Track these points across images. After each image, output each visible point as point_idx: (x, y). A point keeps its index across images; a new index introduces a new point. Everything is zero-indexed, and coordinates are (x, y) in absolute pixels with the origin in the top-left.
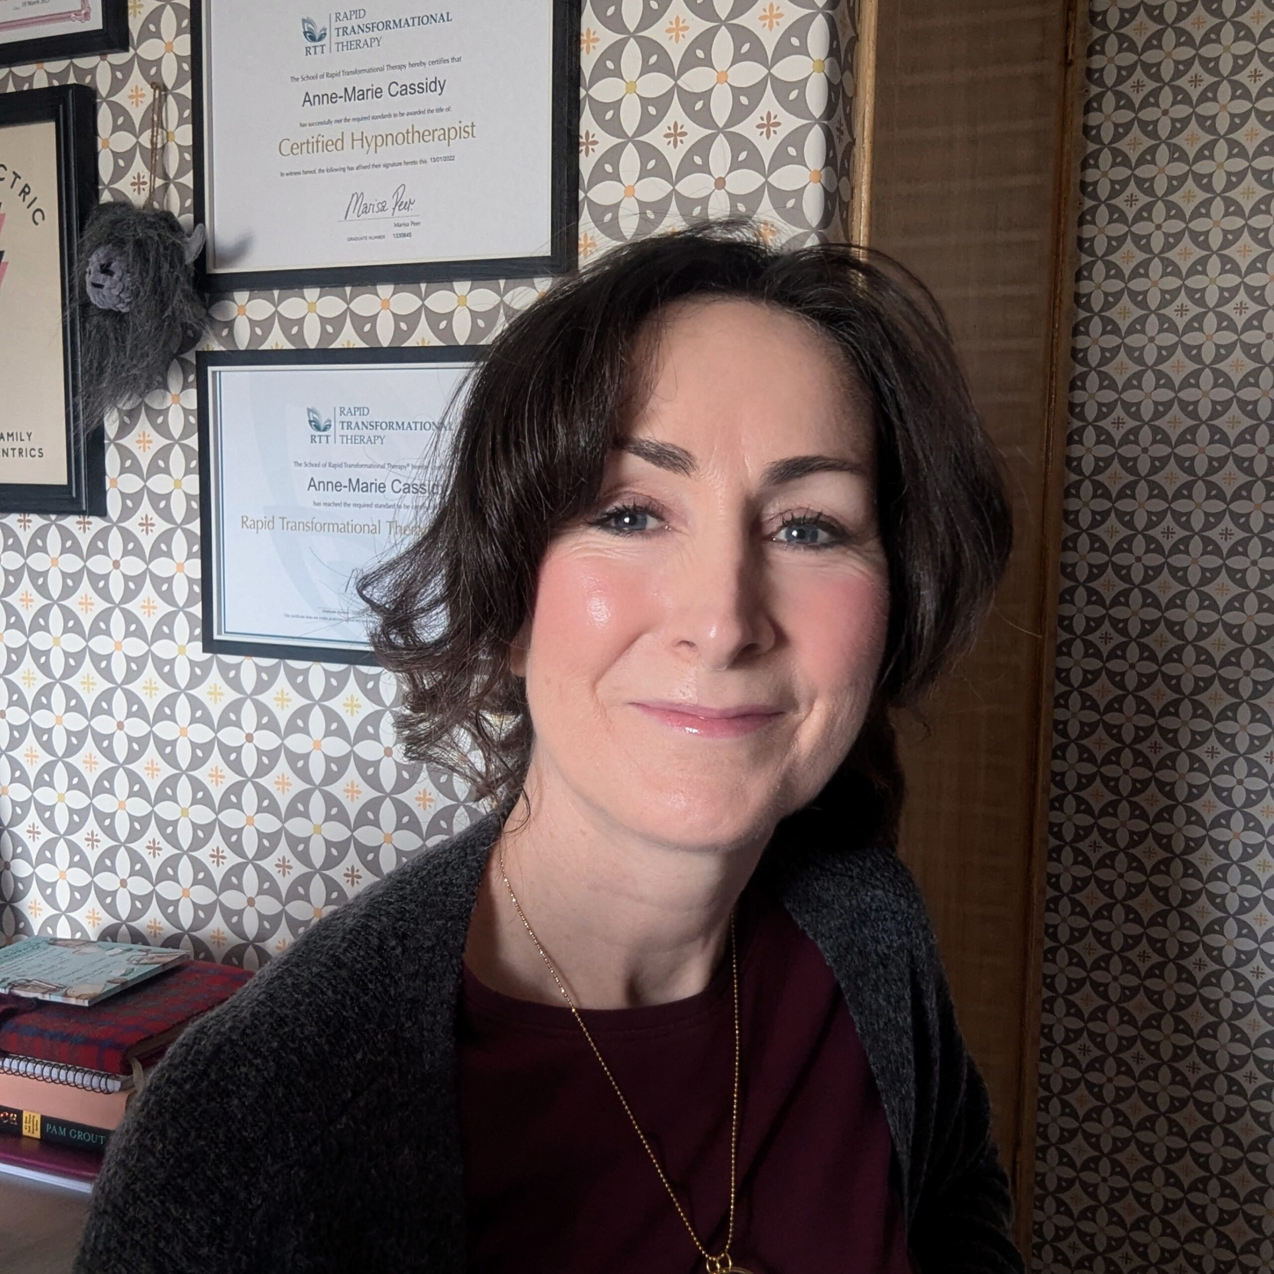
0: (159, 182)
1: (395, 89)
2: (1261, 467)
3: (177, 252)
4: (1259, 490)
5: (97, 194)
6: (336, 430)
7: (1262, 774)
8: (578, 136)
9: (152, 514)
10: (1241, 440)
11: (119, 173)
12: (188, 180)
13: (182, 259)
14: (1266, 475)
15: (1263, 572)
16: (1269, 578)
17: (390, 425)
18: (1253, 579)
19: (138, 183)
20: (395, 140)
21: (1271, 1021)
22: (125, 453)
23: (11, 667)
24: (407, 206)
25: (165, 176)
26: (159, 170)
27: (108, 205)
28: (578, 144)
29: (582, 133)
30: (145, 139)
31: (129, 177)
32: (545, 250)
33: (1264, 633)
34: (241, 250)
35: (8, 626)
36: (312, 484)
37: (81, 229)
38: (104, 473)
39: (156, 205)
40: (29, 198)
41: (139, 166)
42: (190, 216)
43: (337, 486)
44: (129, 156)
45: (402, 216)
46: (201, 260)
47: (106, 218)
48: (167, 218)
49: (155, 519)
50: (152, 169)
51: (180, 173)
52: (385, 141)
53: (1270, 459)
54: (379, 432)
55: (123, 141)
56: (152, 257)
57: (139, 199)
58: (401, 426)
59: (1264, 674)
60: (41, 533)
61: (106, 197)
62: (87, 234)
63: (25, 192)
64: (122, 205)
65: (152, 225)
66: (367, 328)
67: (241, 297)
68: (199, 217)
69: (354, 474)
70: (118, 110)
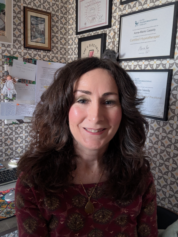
0: (114, 46)
1: (148, 31)
8: (176, 36)
12: (117, 46)
17: (142, 81)
19: (111, 46)
24: (148, 48)
30: (112, 40)
32: (169, 55)
34: (124, 55)
63: (97, 48)
66: (140, 66)
67: (123, 62)
70: (109, 36)
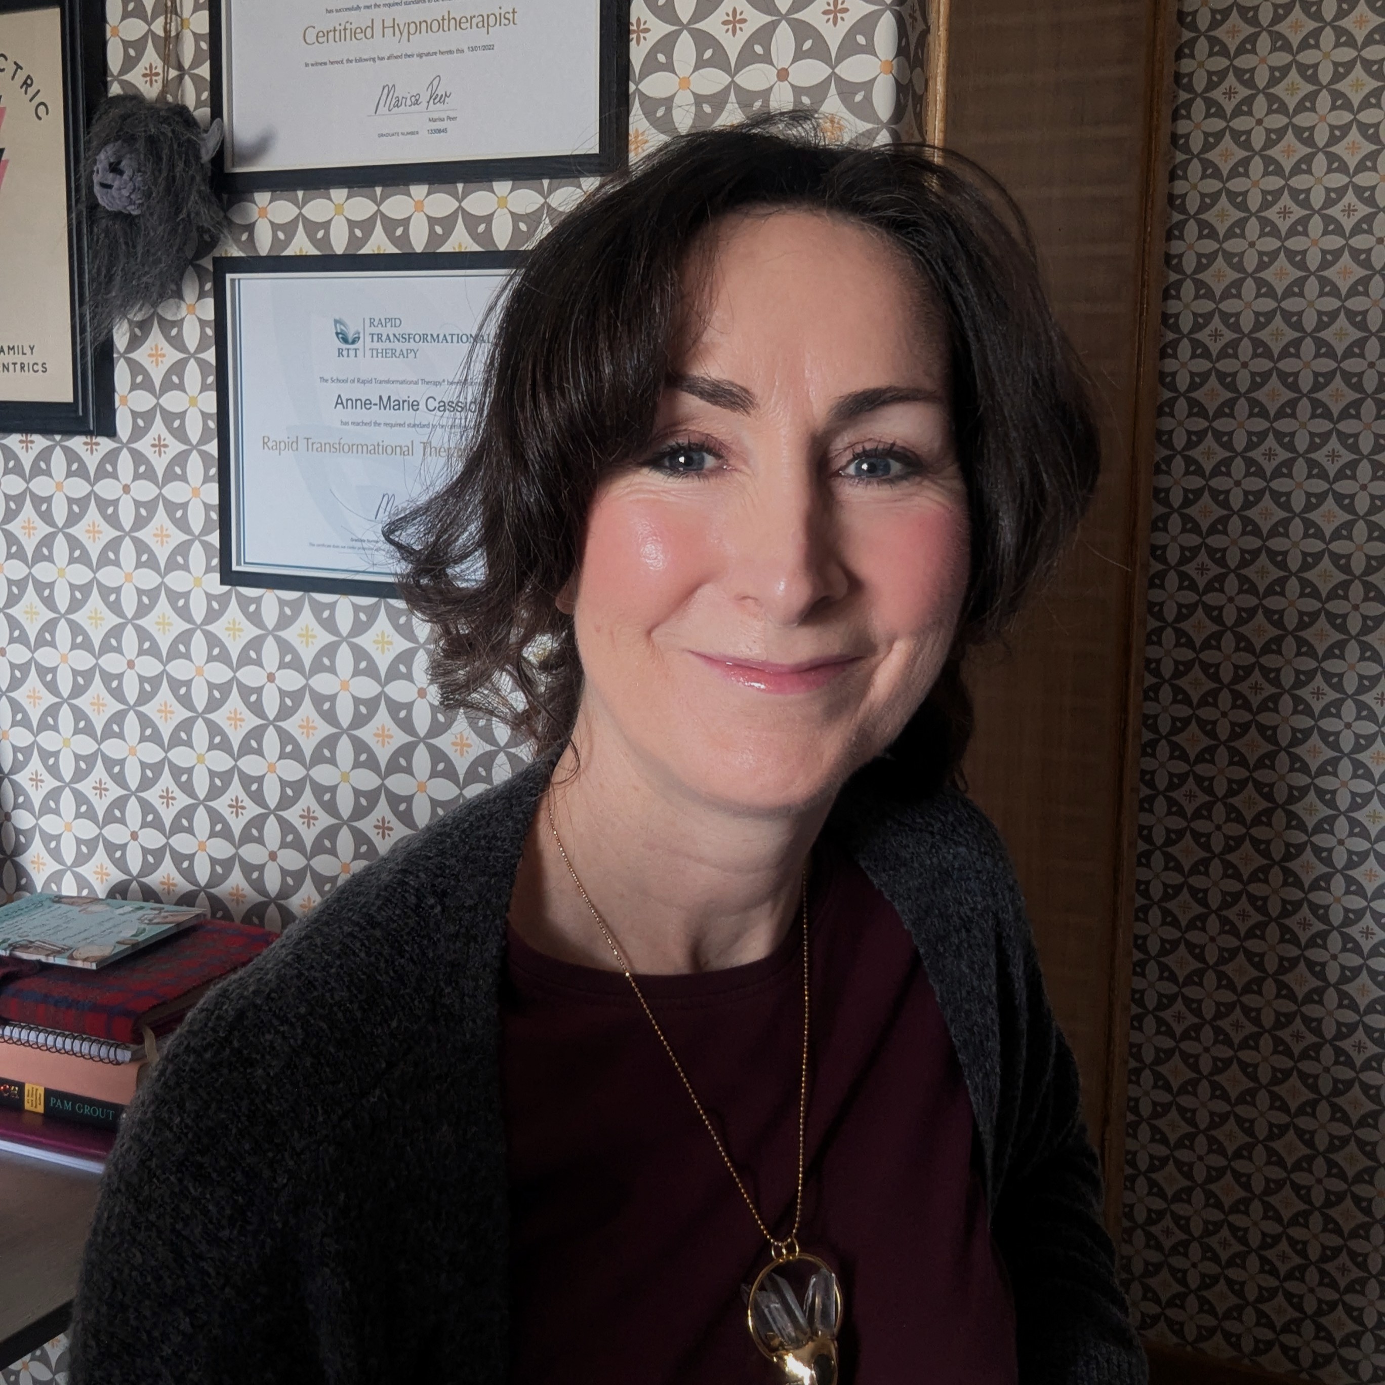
0: (173, 73)
2: (1370, 383)
3: (192, 149)
4: (1369, 408)
5: (105, 86)
6: (366, 342)
7: (1372, 717)
8: (628, 23)
9: (165, 434)
10: (1349, 353)
11: (129, 64)
12: (204, 71)
13: (198, 157)
14: (1378, 391)
15: (1373, 497)
16: (1380, 503)
17: (424, 338)
18: (1362, 504)
19: (150, 75)
20: (429, 28)
21: (1380, 985)
22: (136, 368)
23: (12, 600)
24: (442, 99)
25: (180, 67)
26: (173, 60)
27: (118, 97)
28: (628, 32)
29: (633, 20)
30: (158, 27)
31: (140, 69)
32: (592, 146)
33: (1374, 563)
34: (262, 147)
35: (9, 556)
36: (339, 401)
37: (88, 124)
38: (112, 390)
39: (170, 98)
40: (31, 91)
41: (151, 56)
42: (207, 111)
43: (367, 404)
44: (139, 45)
45: (437, 110)
46: (219, 158)
47: (115, 112)
48: (181, 112)
49: (169, 439)
50: (166, 59)
51: (196, 63)
52: (418, 28)
53: (1381, 375)
54: (412, 345)
55: (134, 29)
56: (165, 153)
57: (150, 91)
58: (435, 339)
59: (1374, 609)
60: (45, 455)
61: (115, 89)
62: (95, 129)
63: (27, 83)
64: (133, 98)
65: (165, 120)
66: (399, 232)
67: (262, 198)
68: (217, 111)
69: (386, 391)
